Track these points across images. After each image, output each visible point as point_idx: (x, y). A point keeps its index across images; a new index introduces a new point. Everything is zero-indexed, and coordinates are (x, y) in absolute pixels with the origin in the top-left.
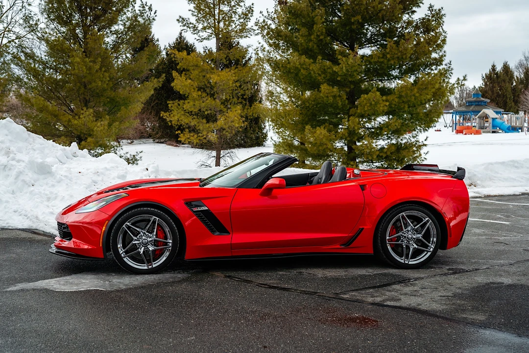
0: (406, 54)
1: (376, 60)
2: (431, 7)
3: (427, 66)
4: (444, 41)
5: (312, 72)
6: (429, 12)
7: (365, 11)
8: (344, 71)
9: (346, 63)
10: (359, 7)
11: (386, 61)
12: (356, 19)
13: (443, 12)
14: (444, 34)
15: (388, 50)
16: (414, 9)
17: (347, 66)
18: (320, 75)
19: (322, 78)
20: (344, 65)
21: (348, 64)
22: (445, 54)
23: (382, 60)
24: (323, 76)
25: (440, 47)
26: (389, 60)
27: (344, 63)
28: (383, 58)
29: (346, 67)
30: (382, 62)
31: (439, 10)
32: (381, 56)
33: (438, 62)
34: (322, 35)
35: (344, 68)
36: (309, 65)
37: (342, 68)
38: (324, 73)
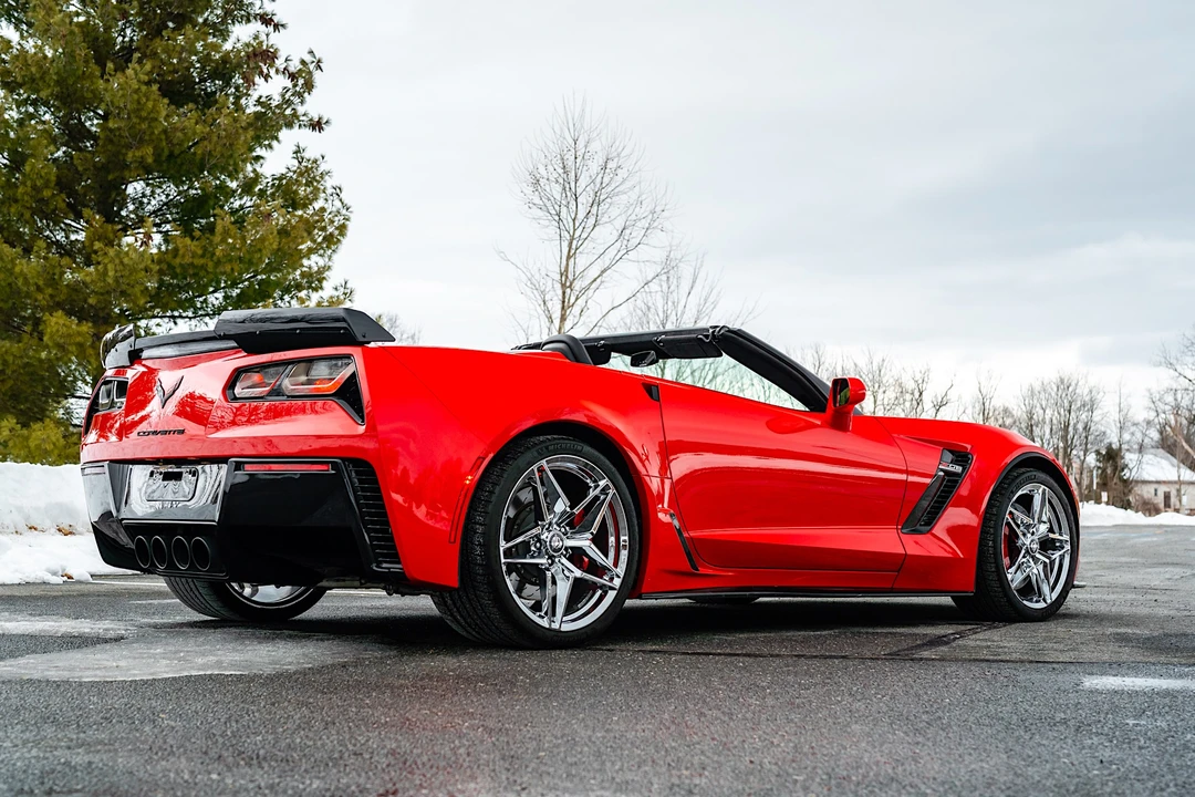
0: (260, 250)
1: (188, 260)
2: (299, 151)
3: (287, 290)
4: (342, 229)
5: (20, 282)
6: (296, 162)
7: (163, 137)
8: (110, 281)
9: (117, 261)
10: (150, 126)
11: (210, 264)
12: (138, 154)
13: (323, 167)
14: (344, 212)
15: (217, 239)
16: (259, 151)
17: (121, 267)
18: (39, 289)
19: (47, 297)
20: (110, 266)
21: (122, 262)
22: (330, 264)
23: (202, 261)
24: (50, 291)
25: (331, 241)
26: (218, 263)
27: (112, 261)
28: (203, 256)
29: (116, 271)
30: (203, 267)
31: (315, 161)
32: (200, 252)
33: (312, 282)
34: (47, 187)
35: (111, 273)
36: (12, 261)
37: (105, 273)
38: (51, 286)
